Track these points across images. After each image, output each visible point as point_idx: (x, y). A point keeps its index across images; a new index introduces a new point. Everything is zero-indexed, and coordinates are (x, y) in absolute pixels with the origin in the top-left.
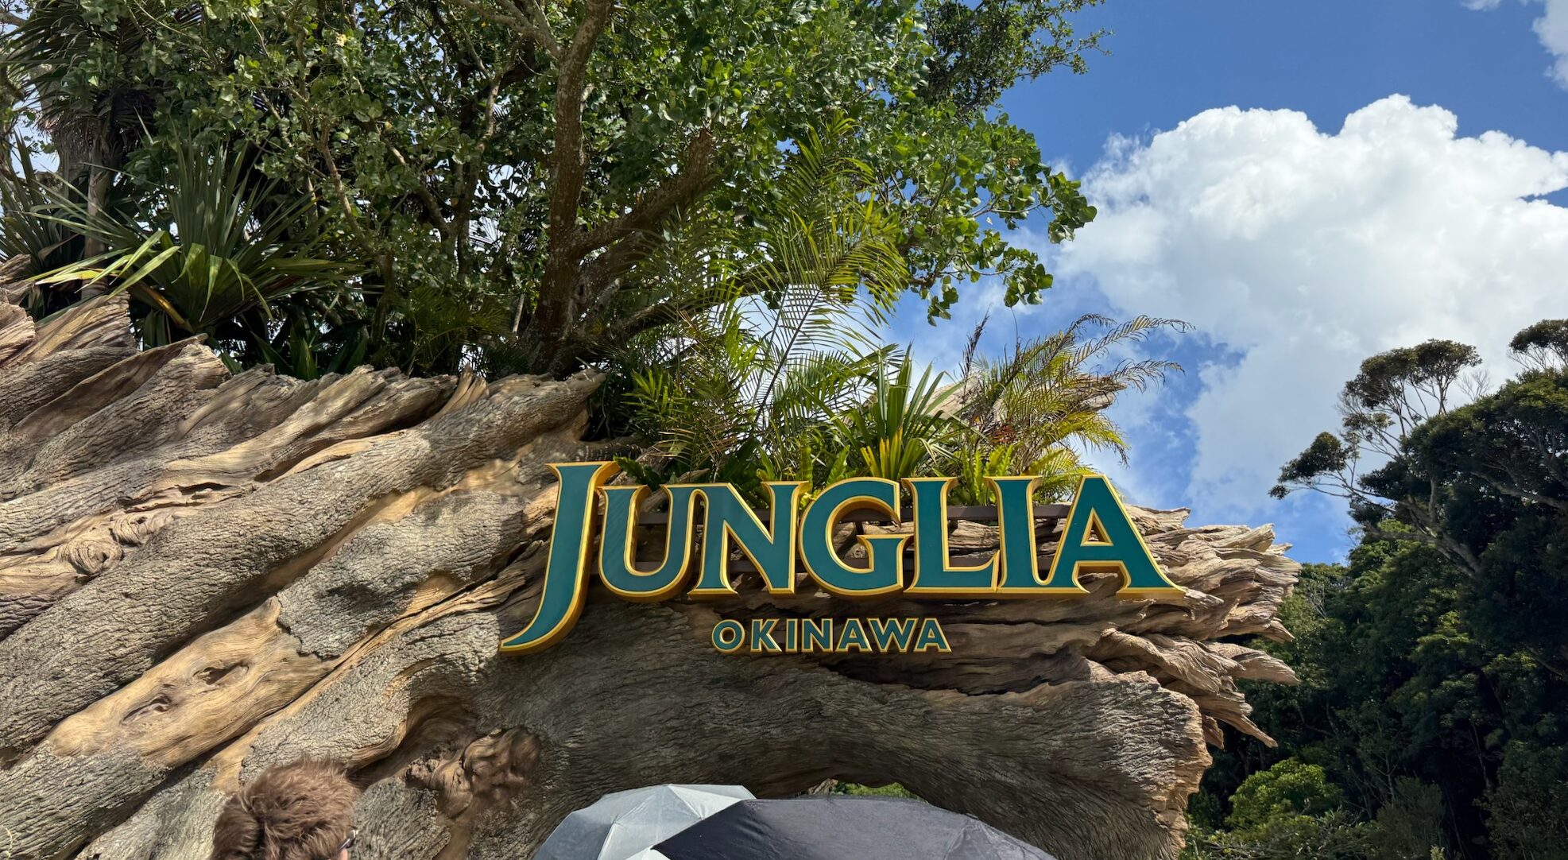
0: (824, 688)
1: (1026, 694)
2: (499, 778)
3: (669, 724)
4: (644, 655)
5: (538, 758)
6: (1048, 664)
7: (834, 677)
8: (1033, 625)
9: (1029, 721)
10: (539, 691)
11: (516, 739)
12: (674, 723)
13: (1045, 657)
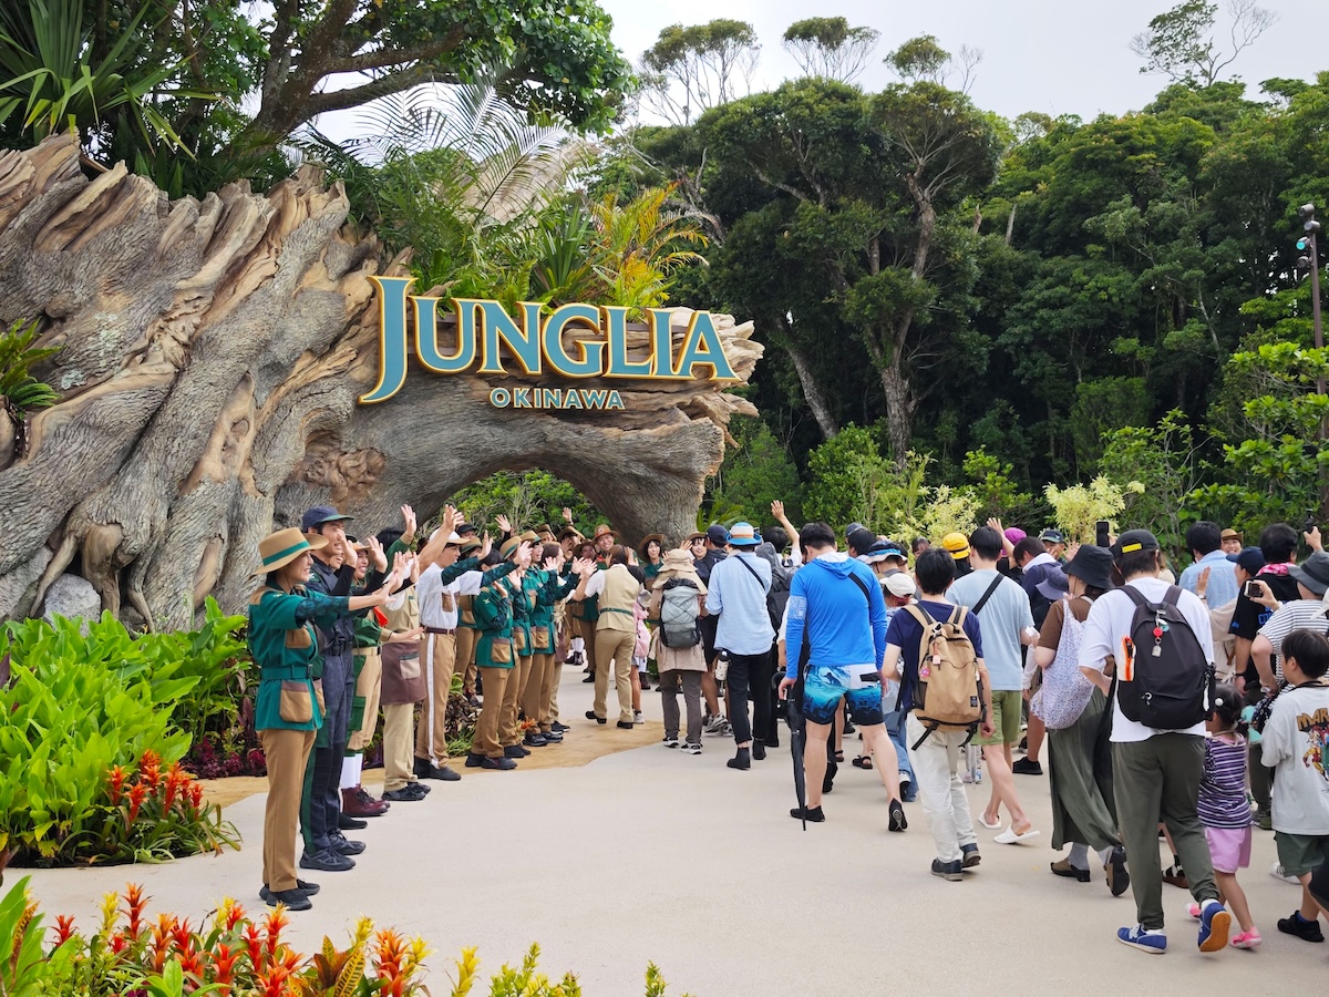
0: (550, 427)
1: (655, 430)
2: (362, 477)
3: (458, 446)
4: (441, 404)
5: (383, 466)
6: (664, 413)
7: (555, 421)
8: (662, 394)
9: (656, 444)
10: (374, 426)
11: (368, 456)
12: (461, 445)
13: (663, 410)
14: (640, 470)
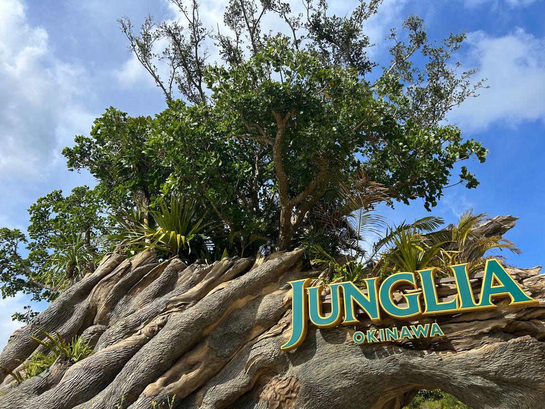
0: (398, 354)
1: (479, 349)
2: (289, 396)
4: (332, 346)
5: (299, 387)
6: (486, 336)
10: (297, 363)
11: (291, 381)
12: (346, 371)
13: (485, 333)
14: (478, 381)
